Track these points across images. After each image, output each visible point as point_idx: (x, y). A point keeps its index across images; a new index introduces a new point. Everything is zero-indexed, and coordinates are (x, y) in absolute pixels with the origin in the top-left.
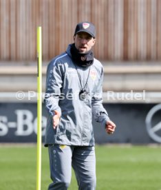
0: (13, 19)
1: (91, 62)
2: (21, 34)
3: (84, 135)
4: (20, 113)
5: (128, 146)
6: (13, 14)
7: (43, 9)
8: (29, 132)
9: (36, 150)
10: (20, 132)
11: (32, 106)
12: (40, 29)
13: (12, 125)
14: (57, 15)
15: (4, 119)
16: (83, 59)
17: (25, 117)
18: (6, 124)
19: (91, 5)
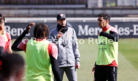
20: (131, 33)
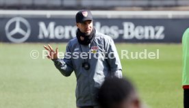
20: (121, 36)
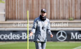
0: (21, 9)
1: (45, 19)
2: (23, 13)
3: (43, 39)
4: (23, 33)
5: (52, 42)
6: (21, 7)
7: (29, 6)
8: (25, 38)
9: (27, 43)
10: (23, 38)
11: (26, 31)
12: (28, 11)
13: (21, 37)
14: (33, 8)
15: (19, 35)
16: (43, 18)
17: (24, 34)
18: (19, 36)
19: (42, 5)
